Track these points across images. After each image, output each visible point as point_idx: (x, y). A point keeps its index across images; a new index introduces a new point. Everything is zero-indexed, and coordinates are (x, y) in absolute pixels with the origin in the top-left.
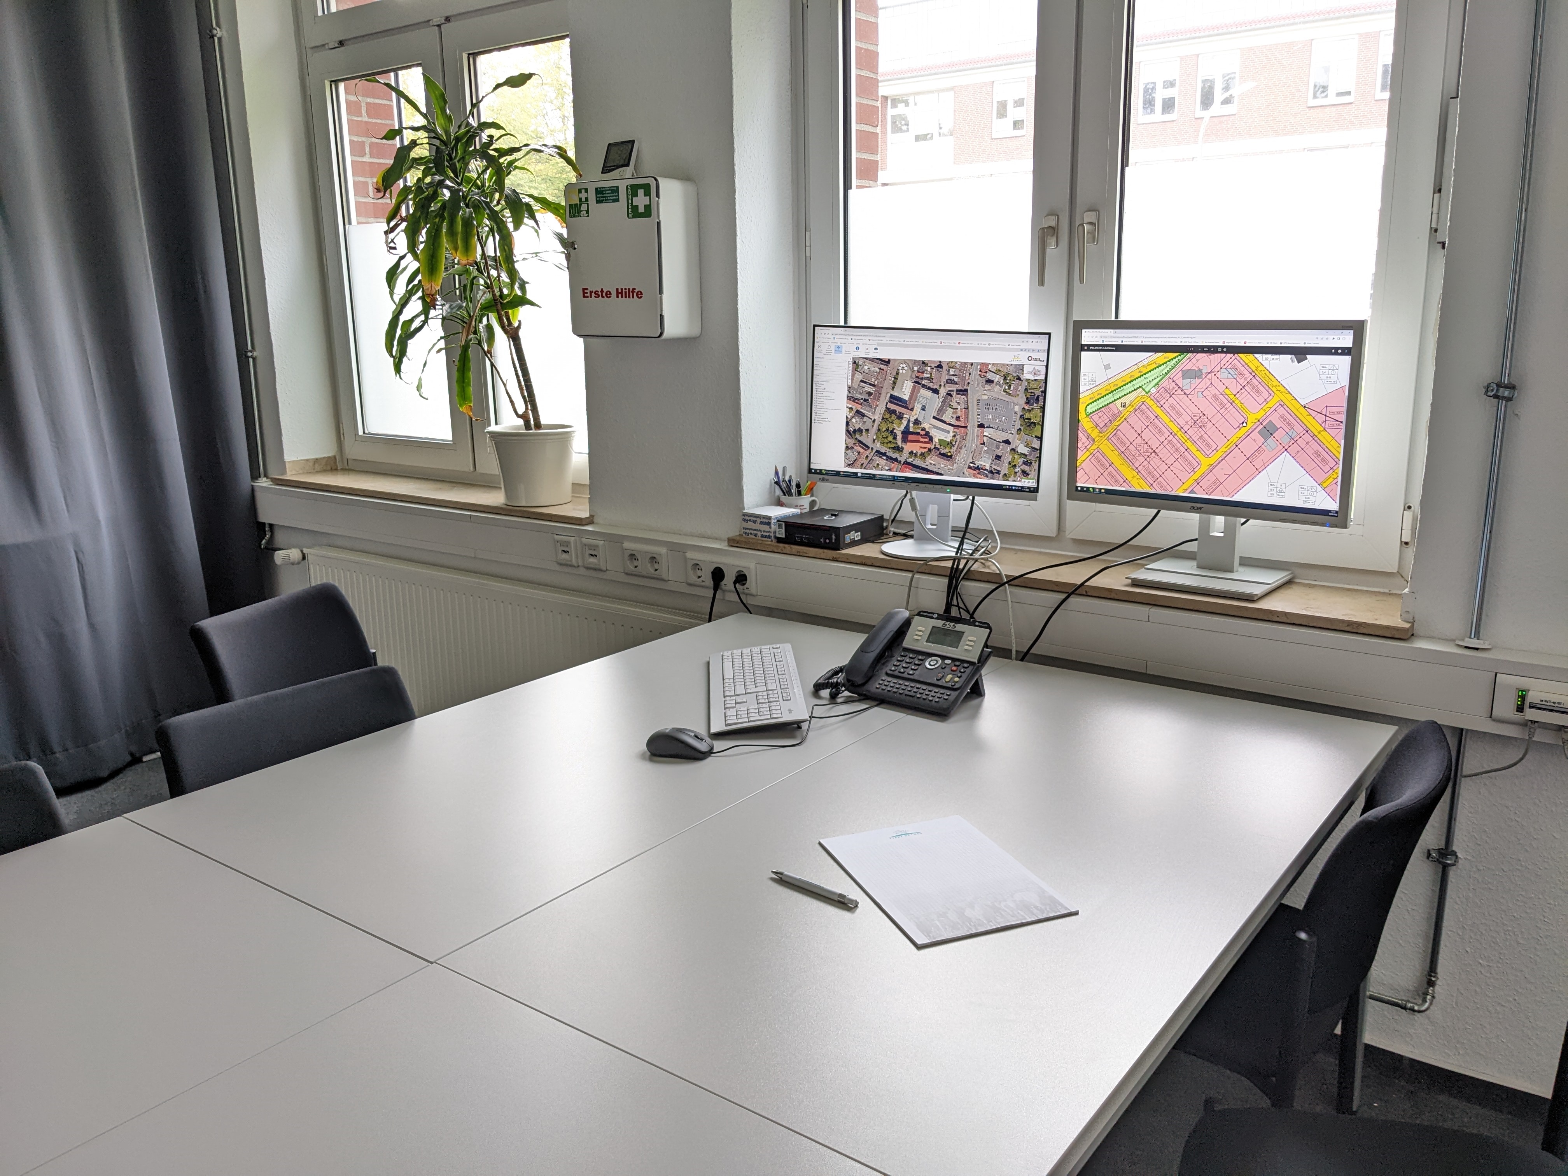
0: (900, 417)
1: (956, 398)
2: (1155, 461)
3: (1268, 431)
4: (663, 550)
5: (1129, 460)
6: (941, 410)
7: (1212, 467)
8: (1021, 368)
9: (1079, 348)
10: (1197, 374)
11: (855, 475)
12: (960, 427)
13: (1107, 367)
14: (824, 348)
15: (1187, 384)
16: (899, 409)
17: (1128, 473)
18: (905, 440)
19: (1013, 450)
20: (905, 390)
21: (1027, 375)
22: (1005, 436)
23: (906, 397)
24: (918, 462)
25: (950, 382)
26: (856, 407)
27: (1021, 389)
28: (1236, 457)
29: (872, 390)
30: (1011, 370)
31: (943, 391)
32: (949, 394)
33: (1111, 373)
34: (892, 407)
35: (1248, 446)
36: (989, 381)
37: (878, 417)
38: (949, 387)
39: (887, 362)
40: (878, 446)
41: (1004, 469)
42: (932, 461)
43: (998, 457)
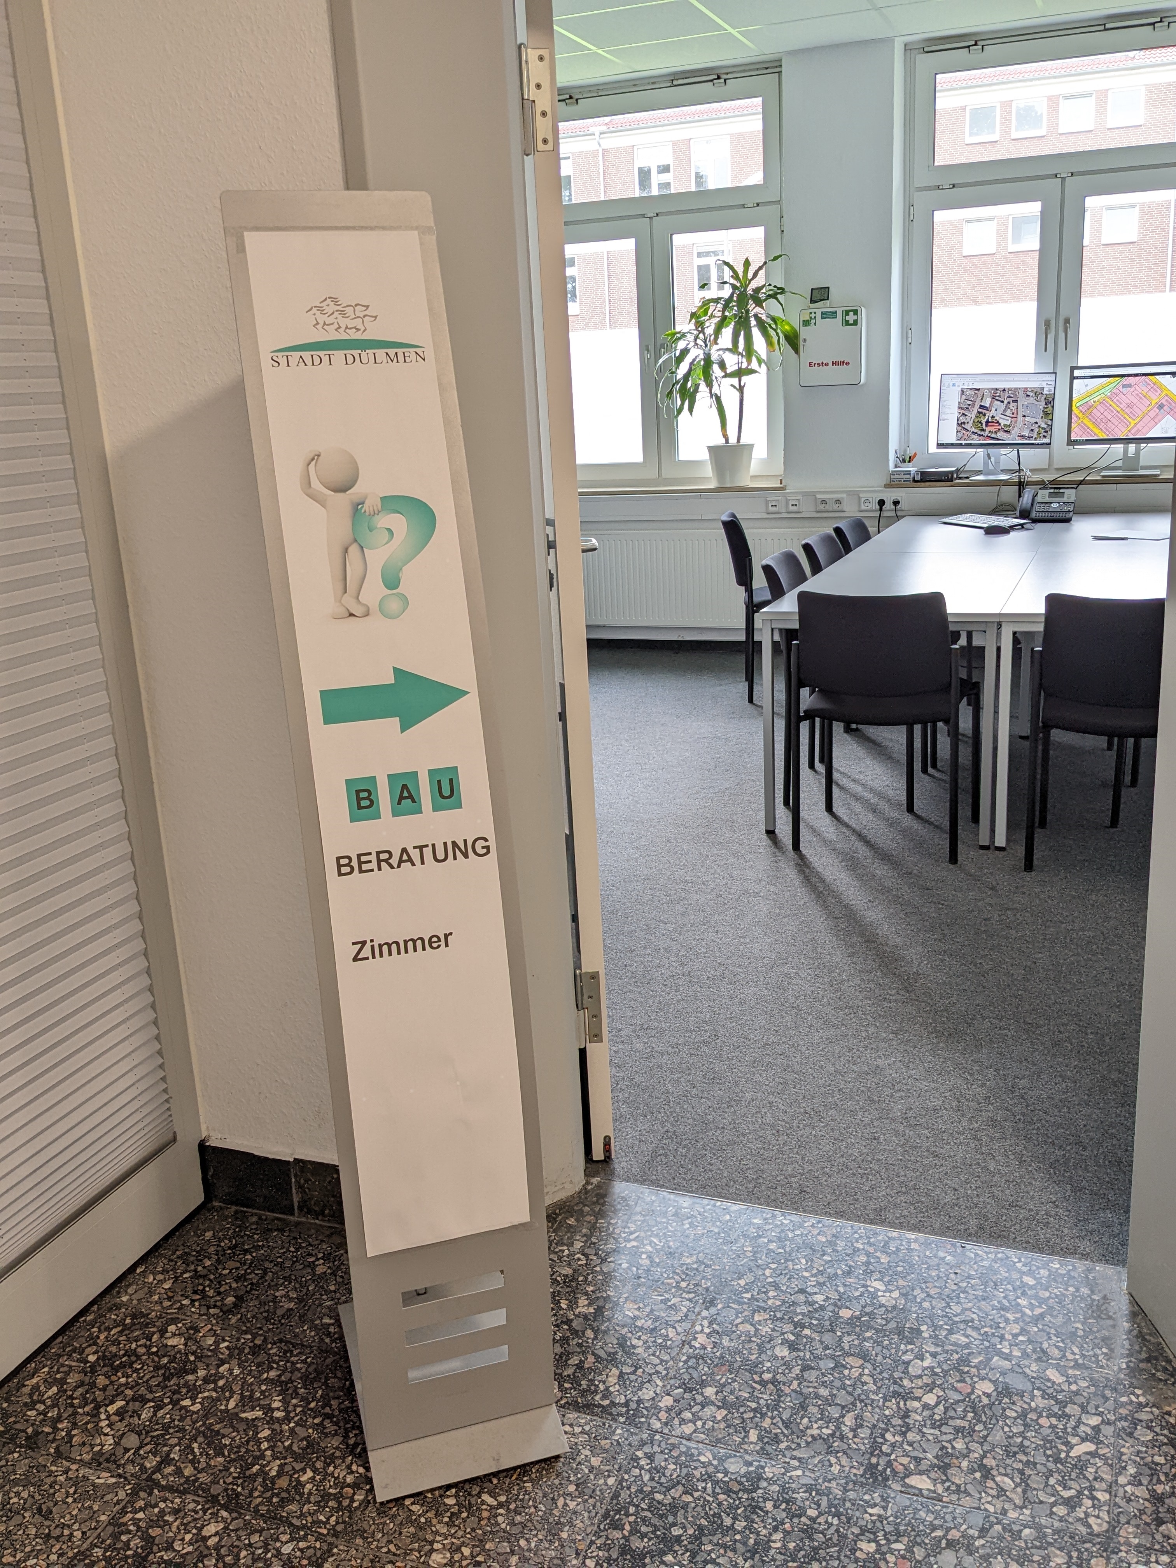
0: (984, 415)
1: (1012, 404)
2: (1110, 424)
3: (1161, 407)
4: (844, 495)
5: (1098, 426)
6: (1005, 411)
7: (1136, 424)
8: (1043, 389)
9: (1073, 378)
10: (1130, 386)
11: (961, 444)
12: (1014, 417)
13: (1087, 386)
14: (947, 384)
15: (1124, 390)
16: (984, 411)
17: (1097, 431)
18: (987, 425)
19: (1039, 426)
20: (987, 402)
21: (1045, 392)
22: (1035, 420)
23: (987, 406)
24: (993, 435)
25: (1009, 397)
26: (962, 411)
27: (1043, 398)
28: (1147, 418)
29: (970, 403)
30: (1038, 390)
31: (1006, 402)
32: (1009, 403)
33: (1088, 388)
34: (980, 410)
35: (1152, 414)
36: (1028, 396)
37: (973, 416)
38: (1009, 399)
39: (978, 390)
40: (973, 429)
41: (1035, 436)
42: (1000, 435)
43: (1032, 430)
